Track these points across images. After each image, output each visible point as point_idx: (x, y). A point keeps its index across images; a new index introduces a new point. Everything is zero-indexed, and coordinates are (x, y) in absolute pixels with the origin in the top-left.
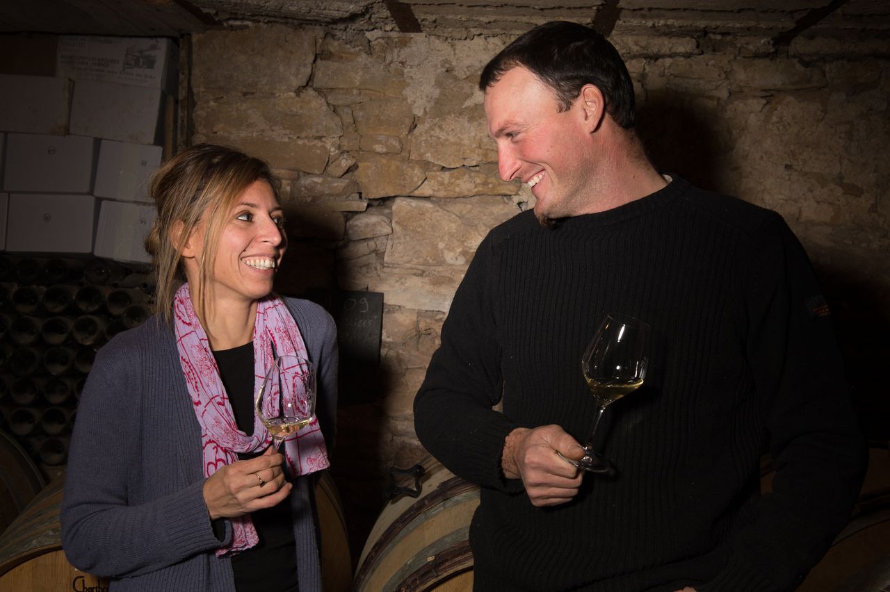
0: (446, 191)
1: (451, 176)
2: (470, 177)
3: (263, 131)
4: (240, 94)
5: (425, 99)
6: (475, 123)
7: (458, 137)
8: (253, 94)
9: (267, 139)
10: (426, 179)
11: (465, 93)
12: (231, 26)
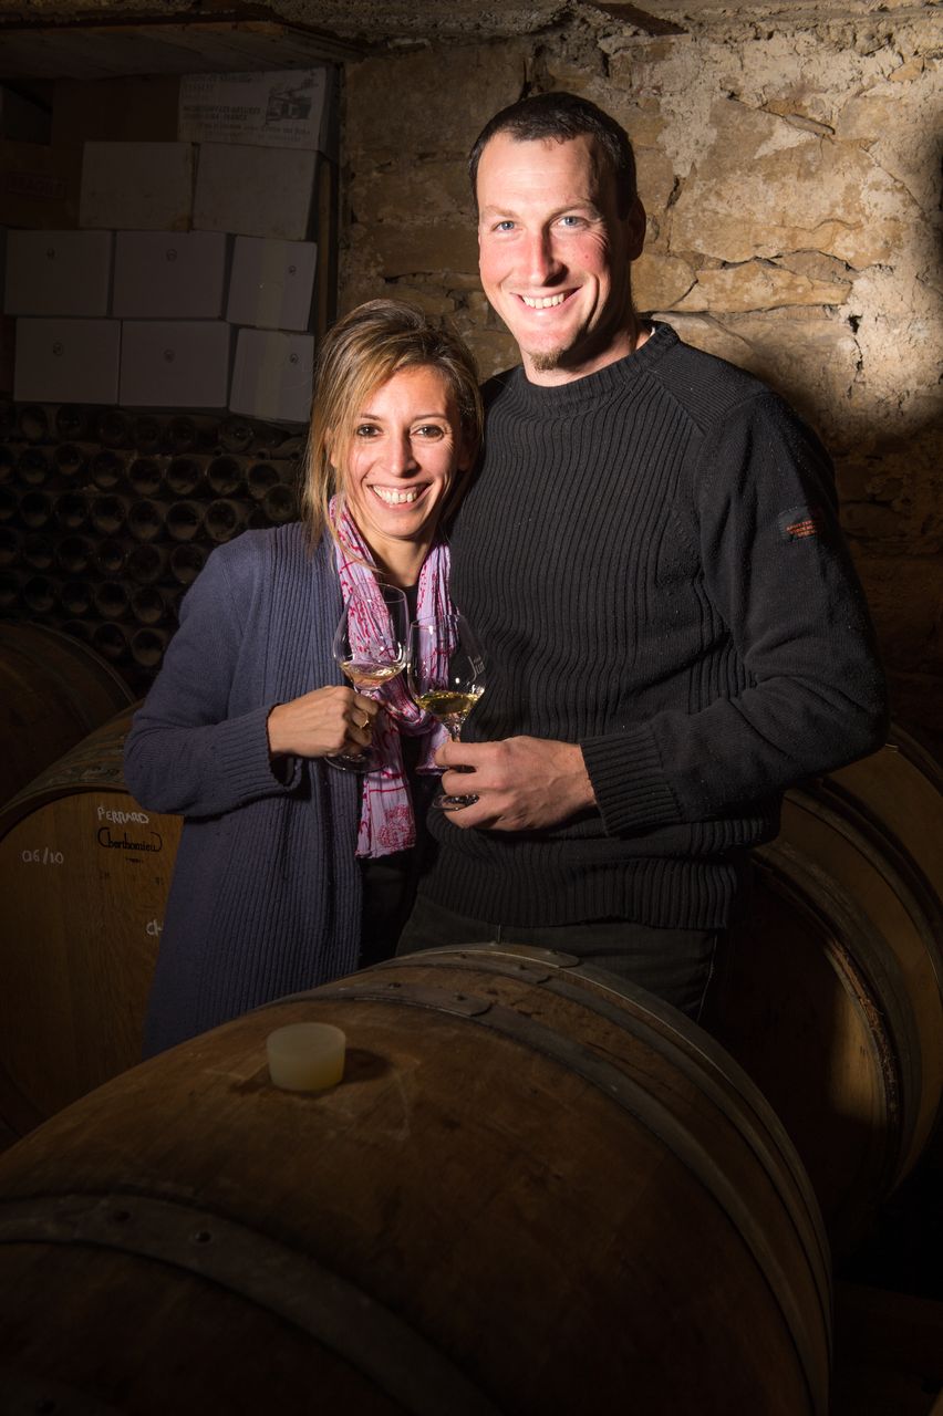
0: (729, 301)
1: (737, 276)
2: (766, 277)
3: (448, 214)
4: (415, 158)
5: (693, 146)
6: (776, 183)
7: (748, 210)
8: (434, 154)
9: (453, 227)
10: (697, 282)
11: (760, 133)
12: (399, 48)
